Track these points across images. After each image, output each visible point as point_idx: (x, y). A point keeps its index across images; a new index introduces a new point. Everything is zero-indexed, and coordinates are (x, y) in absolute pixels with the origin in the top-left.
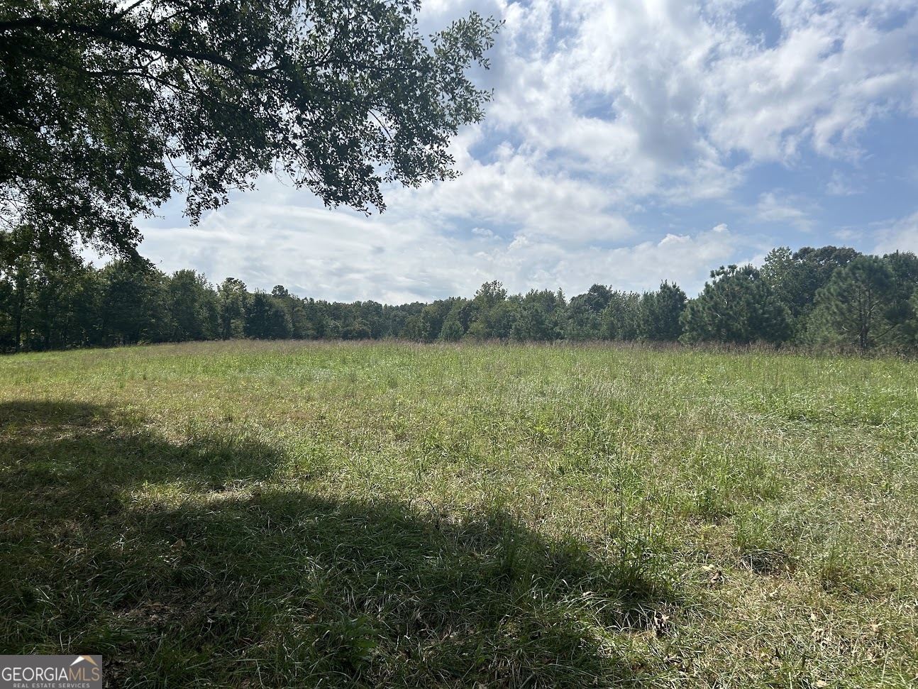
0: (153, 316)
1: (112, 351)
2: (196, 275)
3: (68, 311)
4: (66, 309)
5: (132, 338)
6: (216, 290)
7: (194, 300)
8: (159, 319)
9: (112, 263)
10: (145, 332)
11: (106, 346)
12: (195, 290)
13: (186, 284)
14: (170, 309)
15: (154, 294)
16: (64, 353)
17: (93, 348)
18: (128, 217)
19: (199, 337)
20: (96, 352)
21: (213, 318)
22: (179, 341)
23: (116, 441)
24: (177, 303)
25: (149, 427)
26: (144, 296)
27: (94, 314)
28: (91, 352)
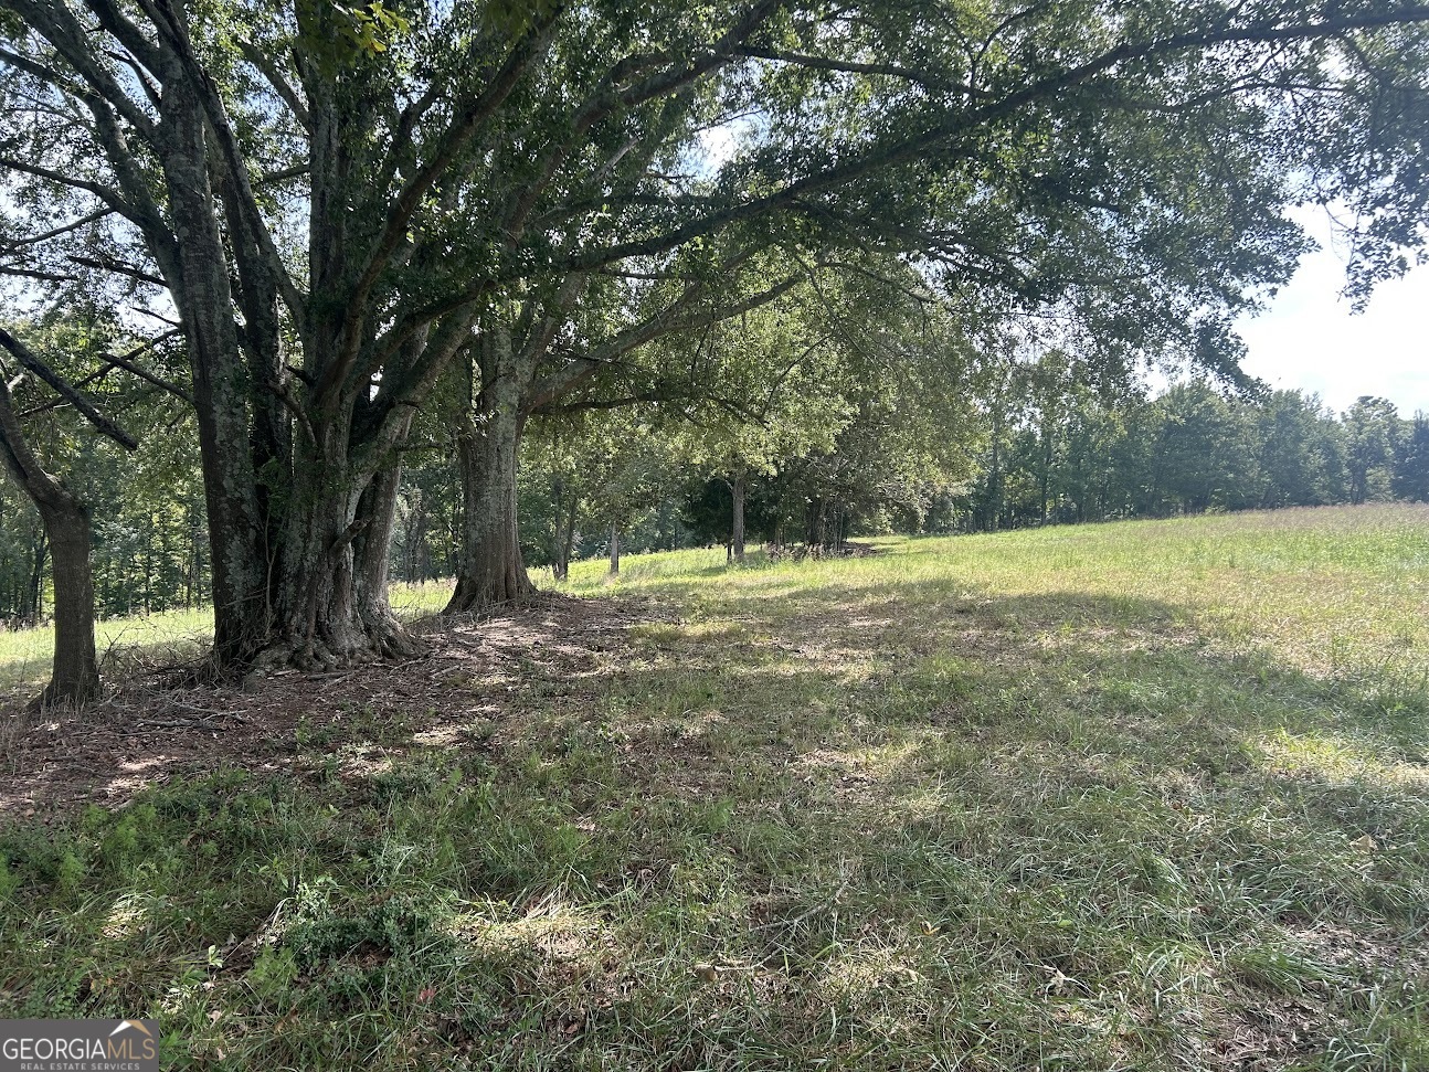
0: (1230, 468)
1: (1168, 522)
2: (1302, 398)
3: (1106, 466)
4: (1105, 464)
5: (1197, 504)
6: (1339, 420)
7: (1299, 439)
8: (1238, 472)
9: (1168, 391)
10: (1216, 494)
11: (1159, 516)
12: (1302, 421)
13: (1285, 413)
14: (1258, 456)
15: (1233, 433)
16: (1102, 526)
17: (1141, 519)
18: (1226, 319)
19: (1307, 499)
20: (1146, 524)
21: (1332, 468)
22: (1273, 507)
23: (1213, 660)
24: (1270, 445)
25: (1262, 644)
26: (1216, 438)
27: (1143, 469)
28: (1139, 524)
